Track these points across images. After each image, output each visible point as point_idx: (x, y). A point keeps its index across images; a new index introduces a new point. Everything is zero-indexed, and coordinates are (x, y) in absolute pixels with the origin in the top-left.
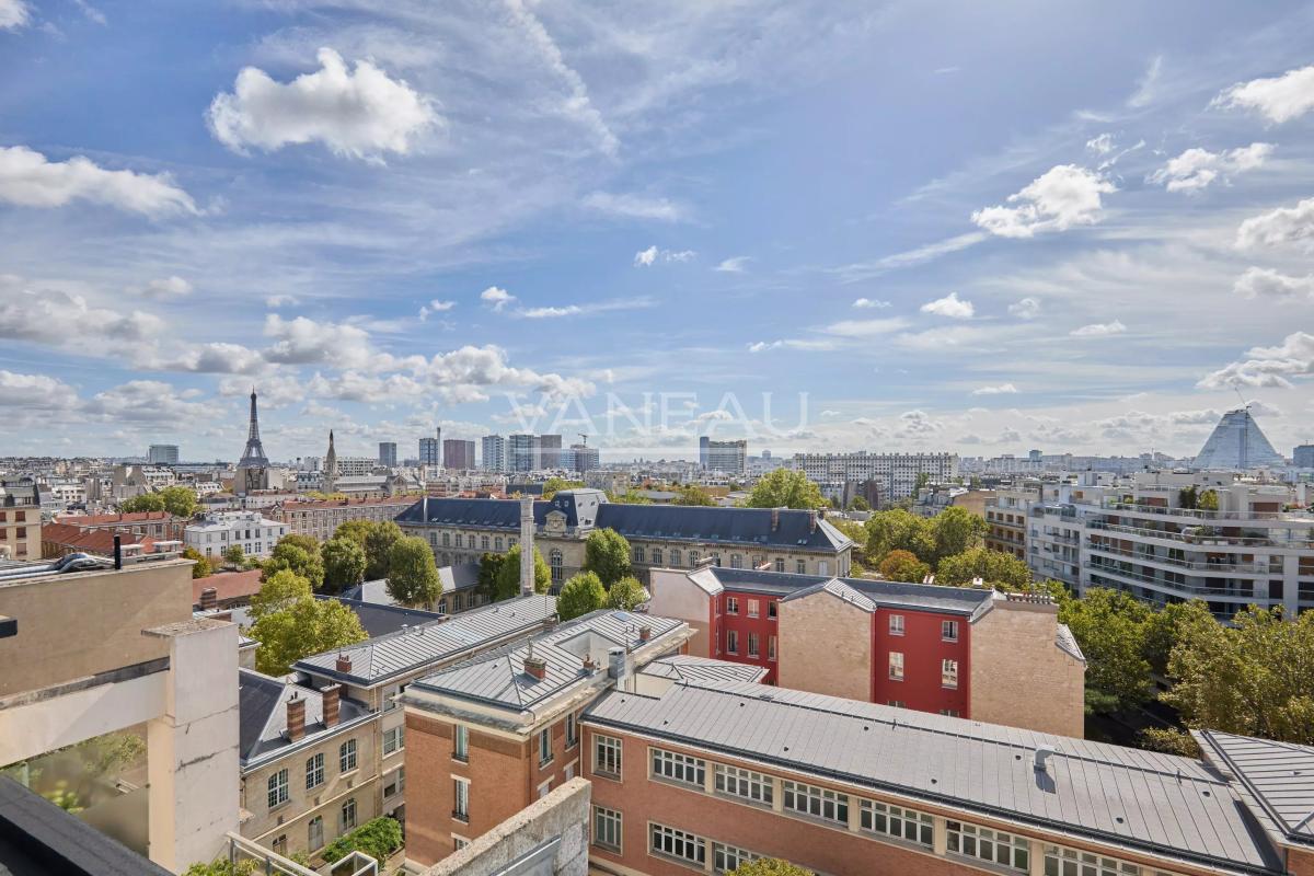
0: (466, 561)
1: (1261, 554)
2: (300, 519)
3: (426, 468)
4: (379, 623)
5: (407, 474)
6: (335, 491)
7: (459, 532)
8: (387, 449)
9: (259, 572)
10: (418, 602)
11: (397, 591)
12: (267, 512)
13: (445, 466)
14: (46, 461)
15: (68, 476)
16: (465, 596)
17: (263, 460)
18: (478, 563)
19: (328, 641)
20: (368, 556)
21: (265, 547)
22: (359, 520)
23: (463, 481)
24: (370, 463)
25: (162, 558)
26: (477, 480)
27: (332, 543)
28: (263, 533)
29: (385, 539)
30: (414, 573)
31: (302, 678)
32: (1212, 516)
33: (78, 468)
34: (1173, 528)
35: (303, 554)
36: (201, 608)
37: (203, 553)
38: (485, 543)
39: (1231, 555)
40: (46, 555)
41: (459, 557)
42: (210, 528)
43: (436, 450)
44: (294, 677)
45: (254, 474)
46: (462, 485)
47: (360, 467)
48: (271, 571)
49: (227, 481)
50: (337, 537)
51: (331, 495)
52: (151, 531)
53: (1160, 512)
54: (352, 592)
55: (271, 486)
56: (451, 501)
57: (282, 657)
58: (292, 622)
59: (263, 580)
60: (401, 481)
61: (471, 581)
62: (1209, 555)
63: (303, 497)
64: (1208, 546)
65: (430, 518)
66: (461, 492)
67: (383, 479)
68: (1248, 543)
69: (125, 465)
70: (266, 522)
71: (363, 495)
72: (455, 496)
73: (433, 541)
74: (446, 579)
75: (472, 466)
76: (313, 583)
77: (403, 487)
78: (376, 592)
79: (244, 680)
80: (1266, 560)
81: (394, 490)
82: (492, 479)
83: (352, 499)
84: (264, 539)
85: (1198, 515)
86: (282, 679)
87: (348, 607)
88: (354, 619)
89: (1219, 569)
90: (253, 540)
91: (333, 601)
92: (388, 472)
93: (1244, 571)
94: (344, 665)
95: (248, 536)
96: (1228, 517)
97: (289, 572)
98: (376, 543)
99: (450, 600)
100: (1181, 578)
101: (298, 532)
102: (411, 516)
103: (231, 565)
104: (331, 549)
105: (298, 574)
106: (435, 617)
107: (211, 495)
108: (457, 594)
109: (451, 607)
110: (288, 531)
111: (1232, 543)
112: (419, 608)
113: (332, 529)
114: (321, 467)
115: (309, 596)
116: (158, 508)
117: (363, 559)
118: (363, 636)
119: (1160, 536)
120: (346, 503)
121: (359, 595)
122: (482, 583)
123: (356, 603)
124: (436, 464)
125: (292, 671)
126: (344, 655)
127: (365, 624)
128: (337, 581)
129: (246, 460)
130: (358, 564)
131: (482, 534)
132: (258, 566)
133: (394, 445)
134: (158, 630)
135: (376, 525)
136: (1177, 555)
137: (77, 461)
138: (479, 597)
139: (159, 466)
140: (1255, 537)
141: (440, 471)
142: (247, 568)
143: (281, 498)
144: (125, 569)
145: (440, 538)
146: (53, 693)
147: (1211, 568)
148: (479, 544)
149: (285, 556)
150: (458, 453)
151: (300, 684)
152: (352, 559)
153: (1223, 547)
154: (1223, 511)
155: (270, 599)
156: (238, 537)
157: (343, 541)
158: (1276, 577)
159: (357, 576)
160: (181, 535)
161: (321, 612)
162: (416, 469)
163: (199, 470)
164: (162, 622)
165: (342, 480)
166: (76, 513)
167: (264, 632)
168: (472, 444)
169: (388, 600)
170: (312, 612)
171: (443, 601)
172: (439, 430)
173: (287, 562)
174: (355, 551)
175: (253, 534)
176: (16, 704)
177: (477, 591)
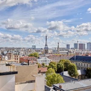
0: (83, 69)
2: (53, 59)
3: (75, 49)
4: (67, 80)
5: (72, 51)
6: (59, 54)
7: (82, 63)
8: (68, 46)
9: (47, 68)
10: (74, 76)
11: (70, 74)
12: (48, 57)
13: (79, 49)
14: (20, 48)
15: (22, 50)
16: (83, 76)
17: (47, 48)
18: (86, 69)
19: (58, 82)
20: (64, 66)
21: (48, 63)
22: (63, 59)
23: (83, 52)
24: (65, 48)
25: (34, 64)
26: (86, 52)
27: (58, 63)
28: (48, 61)
29: (67, 63)
30: (73, 70)
31: (54, 88)
33: (23, 49)
35: (54, 65)
36: (39, 73)
37: (39, 64)
38: (87, 66)
40: (20, 62)
41: (82, 68)
42: (40, 60)
43: (77, 46)
44: (52, 87)
45: (46, 51)
46: (83, 53)
47: (63, 49)
48: (49, 68)
49: (42, 51)
50: (59, 62)
51: (58, 54)
52: (32, 59)
54: (62, 73)
55: (49, 52)
56: (80, 56)
57: (51, 84)
58: (52, 77)
59: (48, 69)
60: (70, 52)
61: (84, 73)
63: (53, 55)
65: (76, 59)
66: (82, 54)
67: (67, 52)
69: (29, 49)
70: (48, 59)
71: (63, 55)
72: (81, 55)
73: (77, 64)
74: (79, 72)
75: (85, 49)
76: (55, 70)
77: (71, 53)
78: (66, 73)
79: (45, 87)
81: (69, 54)
82: (89, 52)
83: (62, 55)
84: (48, 62)
86: (50, 87)
87: (61, 76)
88: (62, 78)
90: (46, 62)
91: (59, 74)
92: (68, 50)
94: (60, 87)
95: (45, 61)
97: (51, 68)
98: (66, 64)
99: (80, 77)
101: (53, 61)
102: (72, 59)
103: (43, 66)
104: (58, 64)
105: (53, 69)
106: (77, 80)
107: (40, 54)
108: (81, 75)
109: (80, 78)
110: (51, 61)
112: (74, 77)
113: (58, 61)
114: (56, 49)
115: (55, 73)
116: (33, 56)
117: (64, 67)
118: (64, 81)
120: (61, 56)
121: (63, 74)
122: (87, 74)
123: (62, 75)
124: (77, 49)
125: (52, 86)
126: (60, 85)
127: (64, 79)
128: (59, 71)
129: (45, 48)
130: (63, 68)
131: (87, 64)
132: (47, 67)
133: (69, 45)
134: (34, 75)
135: (66, 60)
137: (24, 48)
138: (86, 77)
139: (33, 49)
141: (78, 50)
142: (45, 67)
143: (50, 55)
144: (29, 65)
145: (78, 64)
146: (21, 83)
148: (86, 66)
149: (51, 65)
150: (82, 46)
151: (53, 89)
152: (62, 67)
155: (48, 73)
156: (44, 61)
157: (60, 63)
159: (63, 70)
160: (36, 60)
161: (57, 76)
162: (73, 50)
163: (38, 50)
164: (34, 74)
165: (60, 52)
166: (23, 56)
167: (48, 78)
168: (85, 44)
169: (68, 75)
170: (55, 76)
171: (79, 77)
172: (78, 42)
173: (51, 66)
174: (62, 65)
175: (46, 61)
176: (17, 84)
177: (86, 75)
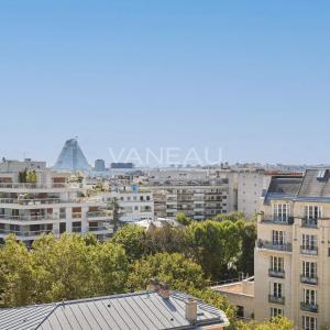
1: (56, 207)
32: (34, 187)
34: (14, 196)
39: (43, 210)
53: (9, 186)
62: (32, 210)
64: (31, 205)
68: (50, 202)
80: (58, 211)
85: (27, 186)
89: (36, 219)
93: (48, 218)
96: (42, 187)
100: (18, 227)
111: (43, 202)
119: (7, 202)
136: (16, 212)
140: (54, 198)
147: (32, 219)
153: (39, 205)
154: (39, 184)
158: (63, 221)
